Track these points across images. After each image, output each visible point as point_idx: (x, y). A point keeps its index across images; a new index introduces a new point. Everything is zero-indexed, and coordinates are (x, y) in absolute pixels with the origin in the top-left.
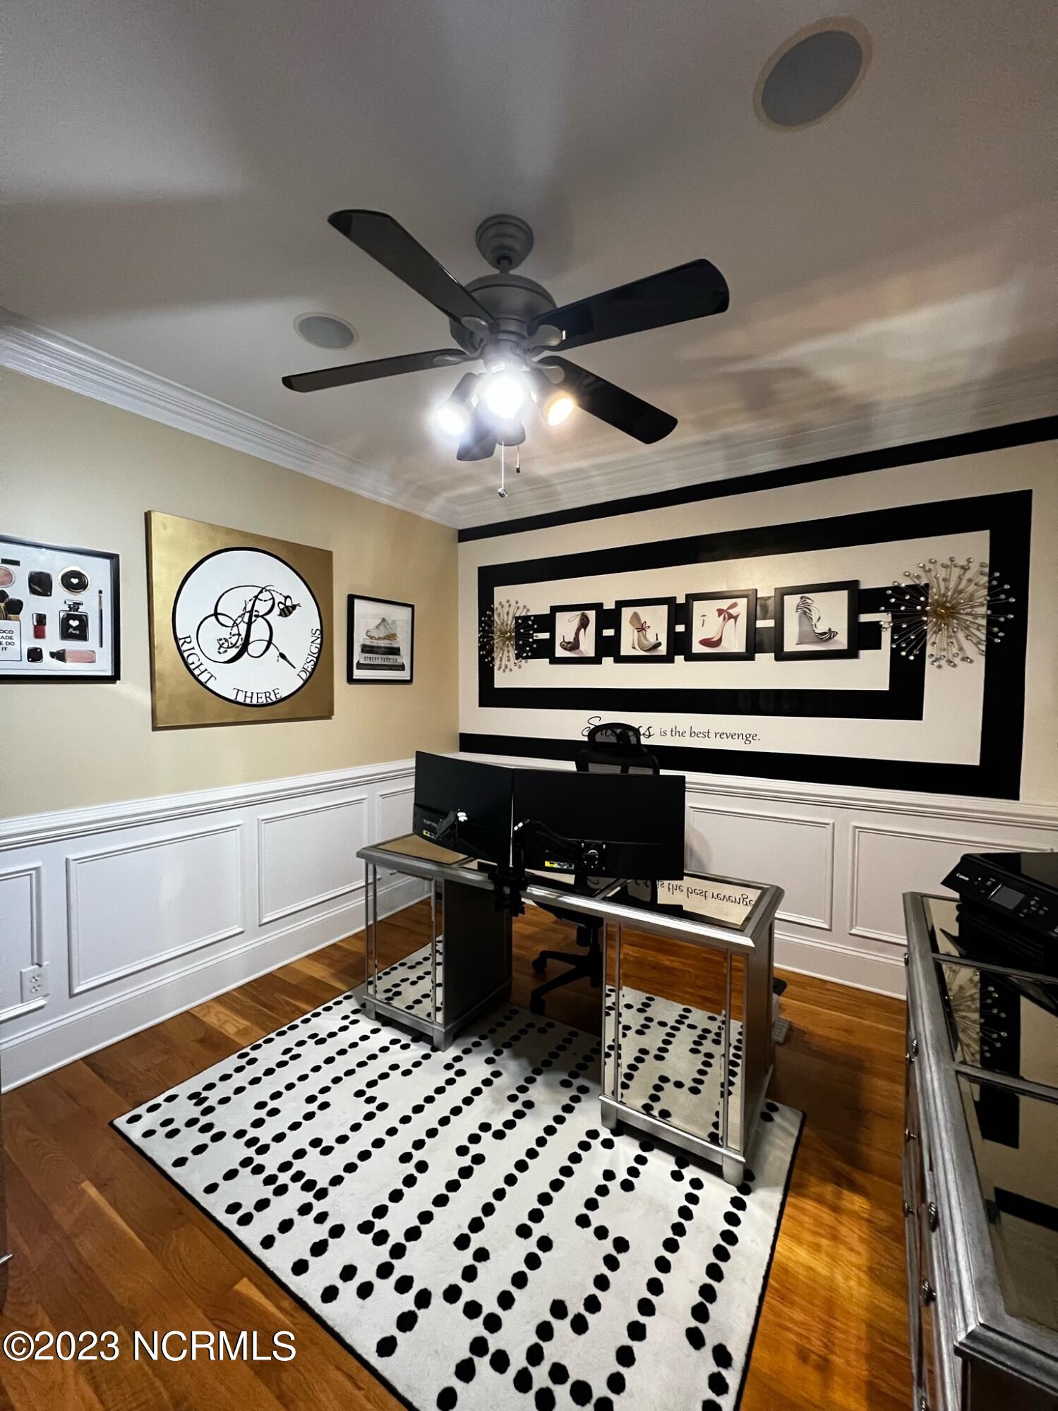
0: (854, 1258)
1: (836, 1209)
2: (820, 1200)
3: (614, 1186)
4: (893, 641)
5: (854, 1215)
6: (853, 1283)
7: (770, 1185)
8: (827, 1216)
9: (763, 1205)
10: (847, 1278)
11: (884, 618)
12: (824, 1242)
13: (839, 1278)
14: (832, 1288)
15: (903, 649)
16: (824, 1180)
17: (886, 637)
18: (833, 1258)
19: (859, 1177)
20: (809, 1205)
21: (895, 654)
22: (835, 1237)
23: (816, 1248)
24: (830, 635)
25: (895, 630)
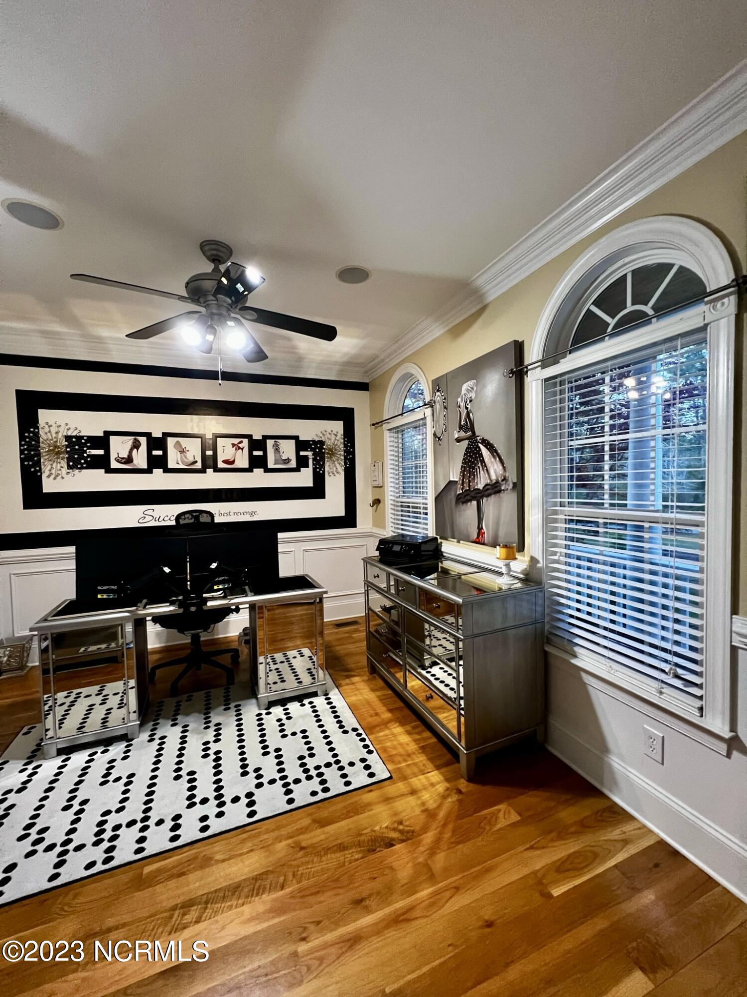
0: (366, 691)
1: (353, 684)
2: (348, 684)
3: (284, 721)
4: (313, 464)
5: (358, 682)
6: (370, 695)
7: (332, 689)
8: (352, 687)
9: (335, 694)
10: (367, 695)
11: (309, 454)
12: (356, 692)
13: (365, 696)
14: (366, 700)
15: (318, 468)
16: (344, 679)
17: (311, 462)
18: (361, 694)
19: (353, 673)
20: (346, 687)
21: (314, 470)
22: (358, 689)
23: (356, 695)
24: (288, 461)
25: (314, 460)
